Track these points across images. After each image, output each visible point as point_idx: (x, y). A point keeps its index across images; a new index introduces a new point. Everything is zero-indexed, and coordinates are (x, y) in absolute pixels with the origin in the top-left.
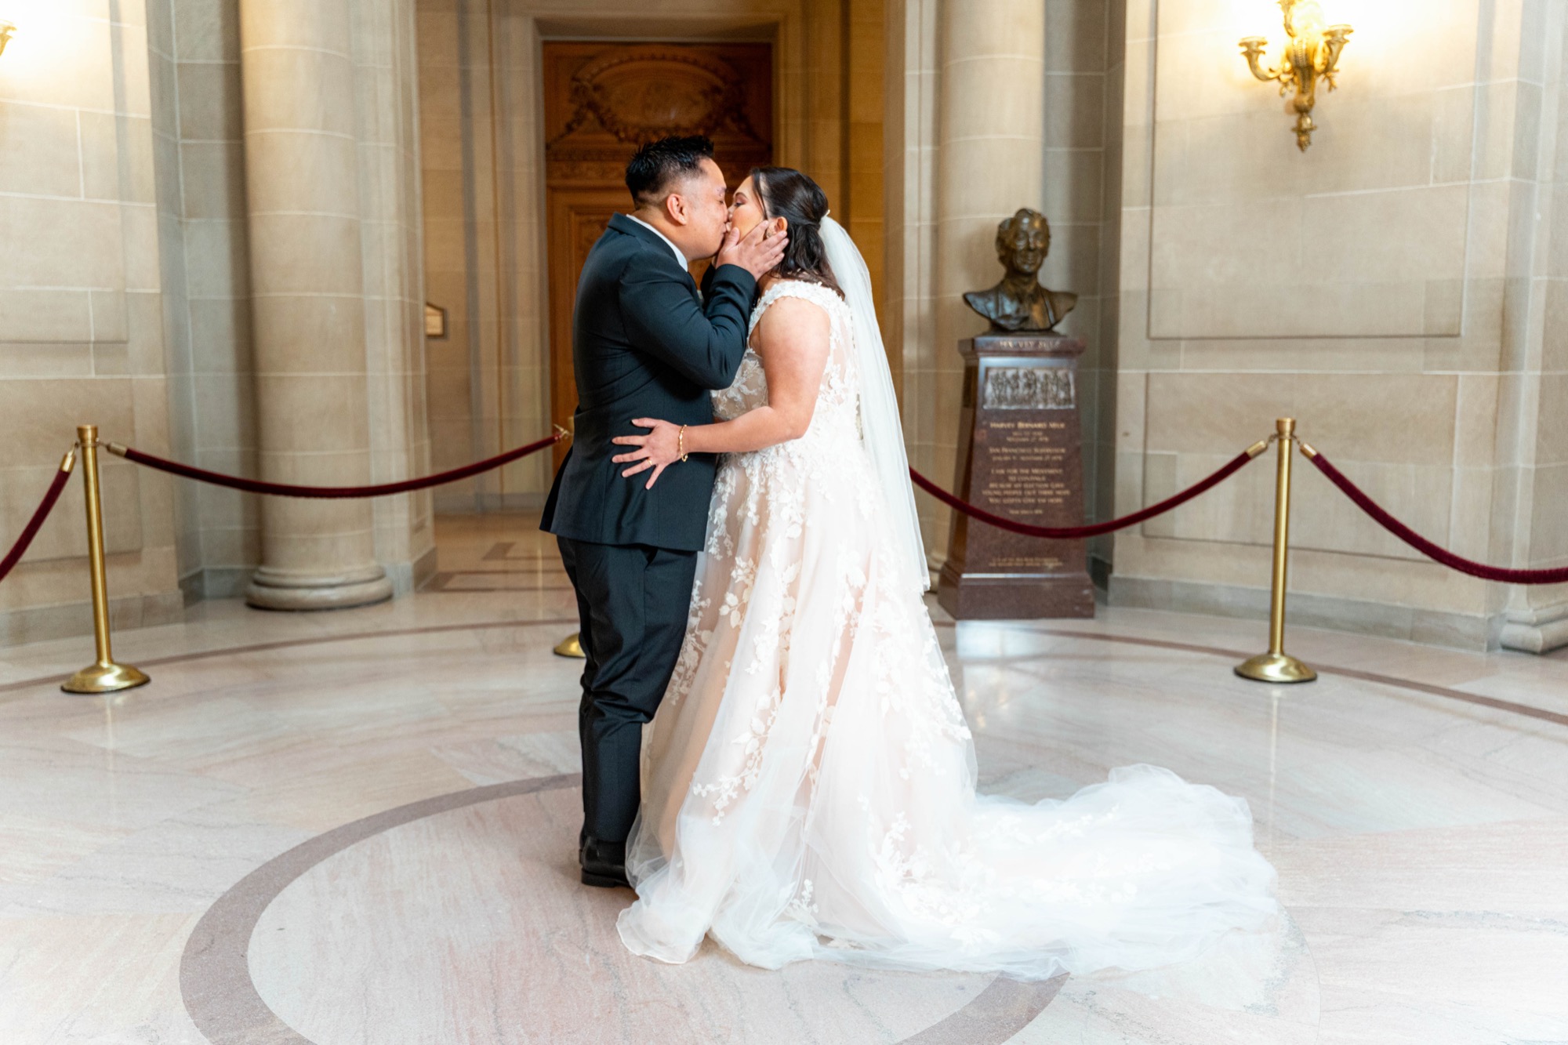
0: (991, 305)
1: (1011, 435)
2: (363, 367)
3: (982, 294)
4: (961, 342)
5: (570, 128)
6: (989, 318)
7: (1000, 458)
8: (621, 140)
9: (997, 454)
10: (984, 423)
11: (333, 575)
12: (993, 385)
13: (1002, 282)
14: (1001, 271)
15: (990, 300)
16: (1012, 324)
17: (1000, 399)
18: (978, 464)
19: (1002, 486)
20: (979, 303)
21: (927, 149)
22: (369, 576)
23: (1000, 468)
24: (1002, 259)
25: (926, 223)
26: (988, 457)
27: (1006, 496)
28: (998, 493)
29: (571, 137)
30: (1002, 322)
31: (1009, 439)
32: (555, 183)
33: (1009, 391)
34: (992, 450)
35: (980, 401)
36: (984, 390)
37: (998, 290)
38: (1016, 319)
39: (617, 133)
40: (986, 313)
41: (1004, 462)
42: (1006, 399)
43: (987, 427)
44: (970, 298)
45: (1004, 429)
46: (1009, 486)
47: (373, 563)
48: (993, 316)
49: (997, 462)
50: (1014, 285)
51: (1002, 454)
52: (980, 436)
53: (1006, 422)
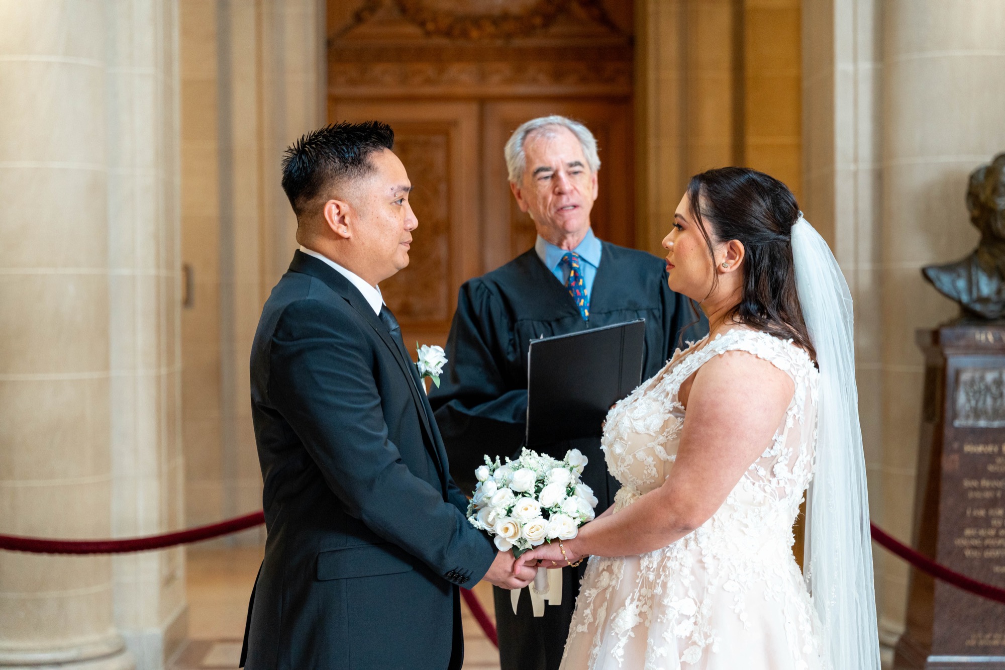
0: (961, 284)
1: (994, 463)
2: (106, 366)
3: (949, 268)
4: (919, 333)
5: (359, 18)
6: (959, 302)
7: (978, 495)
8: (428, 34)
9: (974, 489)
10: (956, 445)
11: (60, 649)
12: (967, 394)
13: (976, 252)
14: (974, 236)
15: (959, 276)
16: (991, 310)
17: (977, 413)
18: (947, 504)
19: (982, 532)
20: (945, 281)
21: (866, 66)
22: (104, 649)
23: (978, 508)
24: (975, 221)
25: (866, 165)
26: (963, 493)
27: (988, 547)
28: (976, 542)
29: (363, 29)
30: (978, 307)
31: (991, 468)
32: (342, 90)
33: (989, 401)
34: (967, 483)
35: (949, 414)
36: (954, 401)
37: (969, 263)
38: (997, 303)
39: (422, 24)
40: (954, 294)
41: (984, 499)
42: (985, 412)
43: (960, 450)
44: (932, 273)
45: (983, 454)
46: (992, 532)
47: (112, 632)
48: (965, 298)
49: (974, 500)
50: (992, 255)
51: (981, 489)
52: (950, 463)
53: (986, 443)
